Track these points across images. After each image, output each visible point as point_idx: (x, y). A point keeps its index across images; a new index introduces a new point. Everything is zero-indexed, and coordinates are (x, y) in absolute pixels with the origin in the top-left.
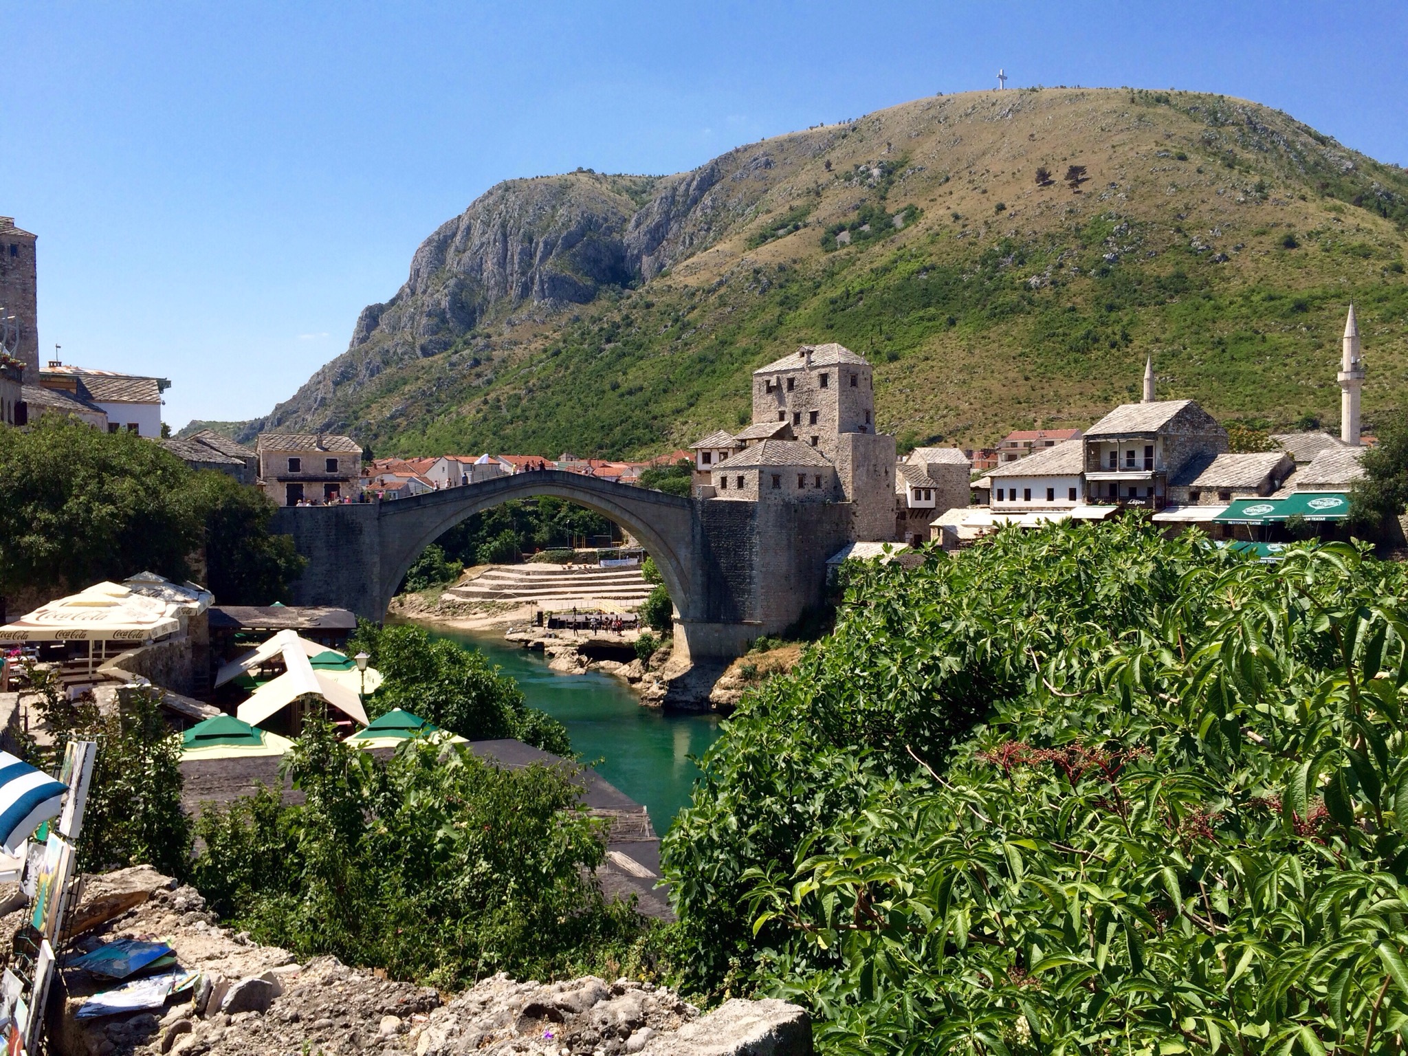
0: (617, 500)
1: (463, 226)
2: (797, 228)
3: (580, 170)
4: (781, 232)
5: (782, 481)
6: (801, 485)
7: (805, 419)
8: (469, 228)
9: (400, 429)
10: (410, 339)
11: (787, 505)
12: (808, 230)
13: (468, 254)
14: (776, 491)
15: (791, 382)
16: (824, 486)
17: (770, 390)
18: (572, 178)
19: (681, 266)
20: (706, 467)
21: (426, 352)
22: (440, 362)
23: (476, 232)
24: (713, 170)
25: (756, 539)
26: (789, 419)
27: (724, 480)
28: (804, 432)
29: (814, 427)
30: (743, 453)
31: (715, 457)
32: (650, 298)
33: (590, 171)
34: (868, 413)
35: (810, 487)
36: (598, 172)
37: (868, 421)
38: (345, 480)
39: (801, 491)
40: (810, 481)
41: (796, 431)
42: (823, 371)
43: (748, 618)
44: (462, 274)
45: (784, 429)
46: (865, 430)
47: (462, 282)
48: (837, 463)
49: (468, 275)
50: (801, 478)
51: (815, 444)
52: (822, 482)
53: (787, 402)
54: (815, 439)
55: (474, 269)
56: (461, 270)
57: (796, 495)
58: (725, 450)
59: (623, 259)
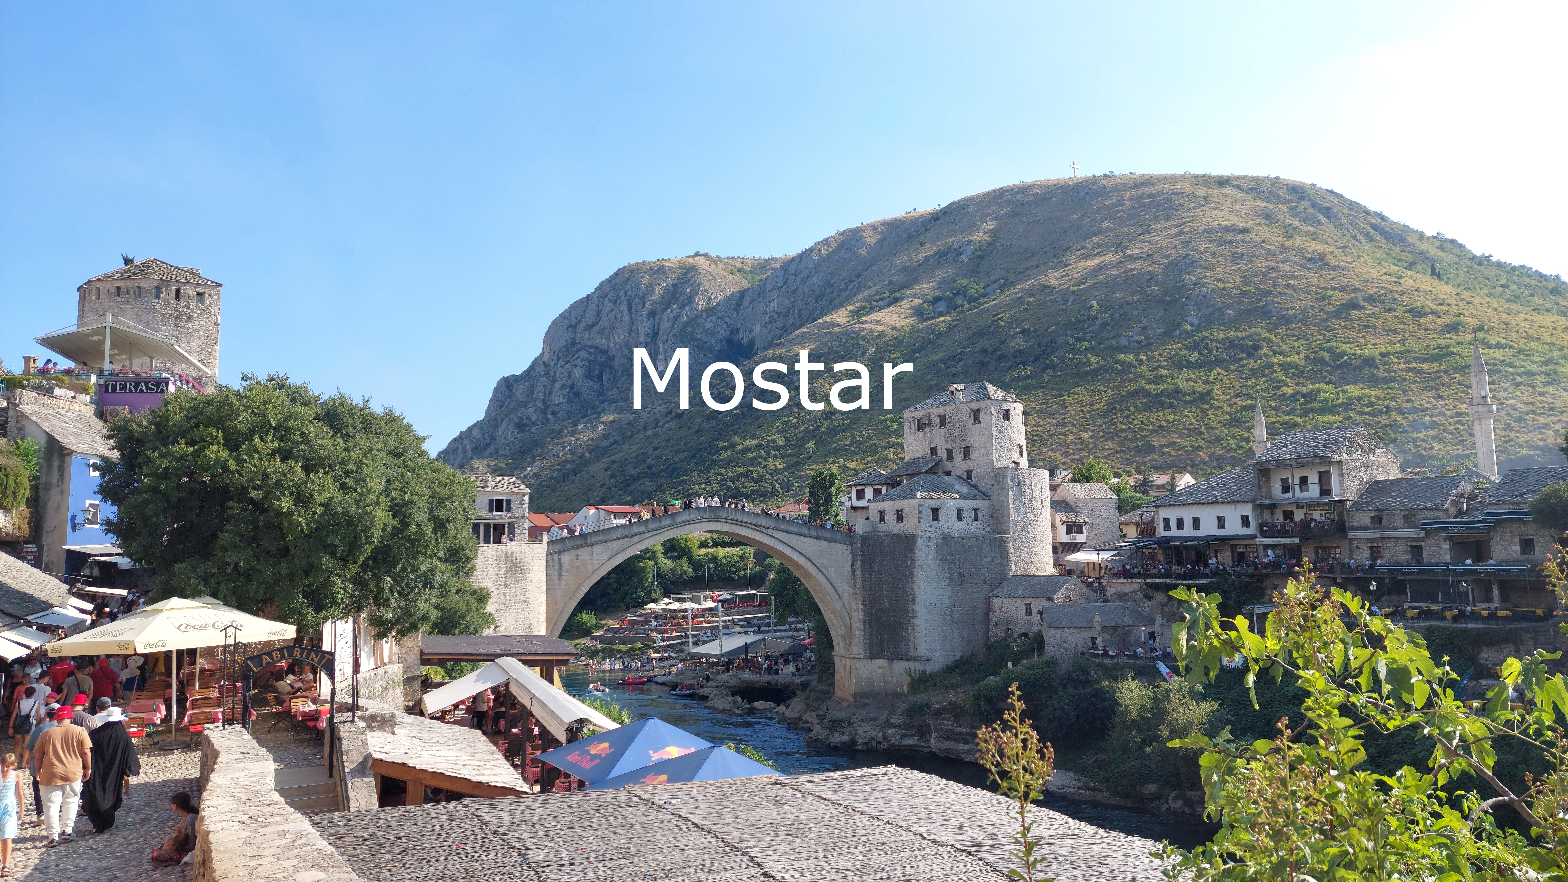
0: (778, 536)
1: (593, 302)
2: (897, 299)
3: (697, 254)
5: (941, 514)
6: (960, 518)
7: (959, 454)
8: (597, 305)
10: (541, 405)
11: (946, 539)
12: (908, 301)
13: (596, 328)
14: (935, 524)
15: (943, 418)
16: (981, 519)
17: (921, 427)
18: (691, 260)
20: (861, 503)
25: (919, 574)
26: (942, 454)
27: (882, 514)
28: (959, 465)
29: (968, 461)
30: (899, 488)
31: (869, 494)
33: (705, 255)
34: (1021, 447)
35: (969, 520)
36: (713, 254)
37: (1021, 455)
39: (960, 524)
40: (968, 514)
41: (949, 466)
42: (974, 406)
43: (912, 653)
44: (591, 347)
45: (937, 464)
46: (1017, 464)
47: (591, 354)
48: (994, 497)
49: (596, 347)
50: (960, 511)
51: (970, 477)
52: (980, 515)
53: (939, 438)
54: (969, 473)
55: (602, 342)
56: (590, 343)
57: (955, 528)
58: (879, 486)
59: (738, 331)
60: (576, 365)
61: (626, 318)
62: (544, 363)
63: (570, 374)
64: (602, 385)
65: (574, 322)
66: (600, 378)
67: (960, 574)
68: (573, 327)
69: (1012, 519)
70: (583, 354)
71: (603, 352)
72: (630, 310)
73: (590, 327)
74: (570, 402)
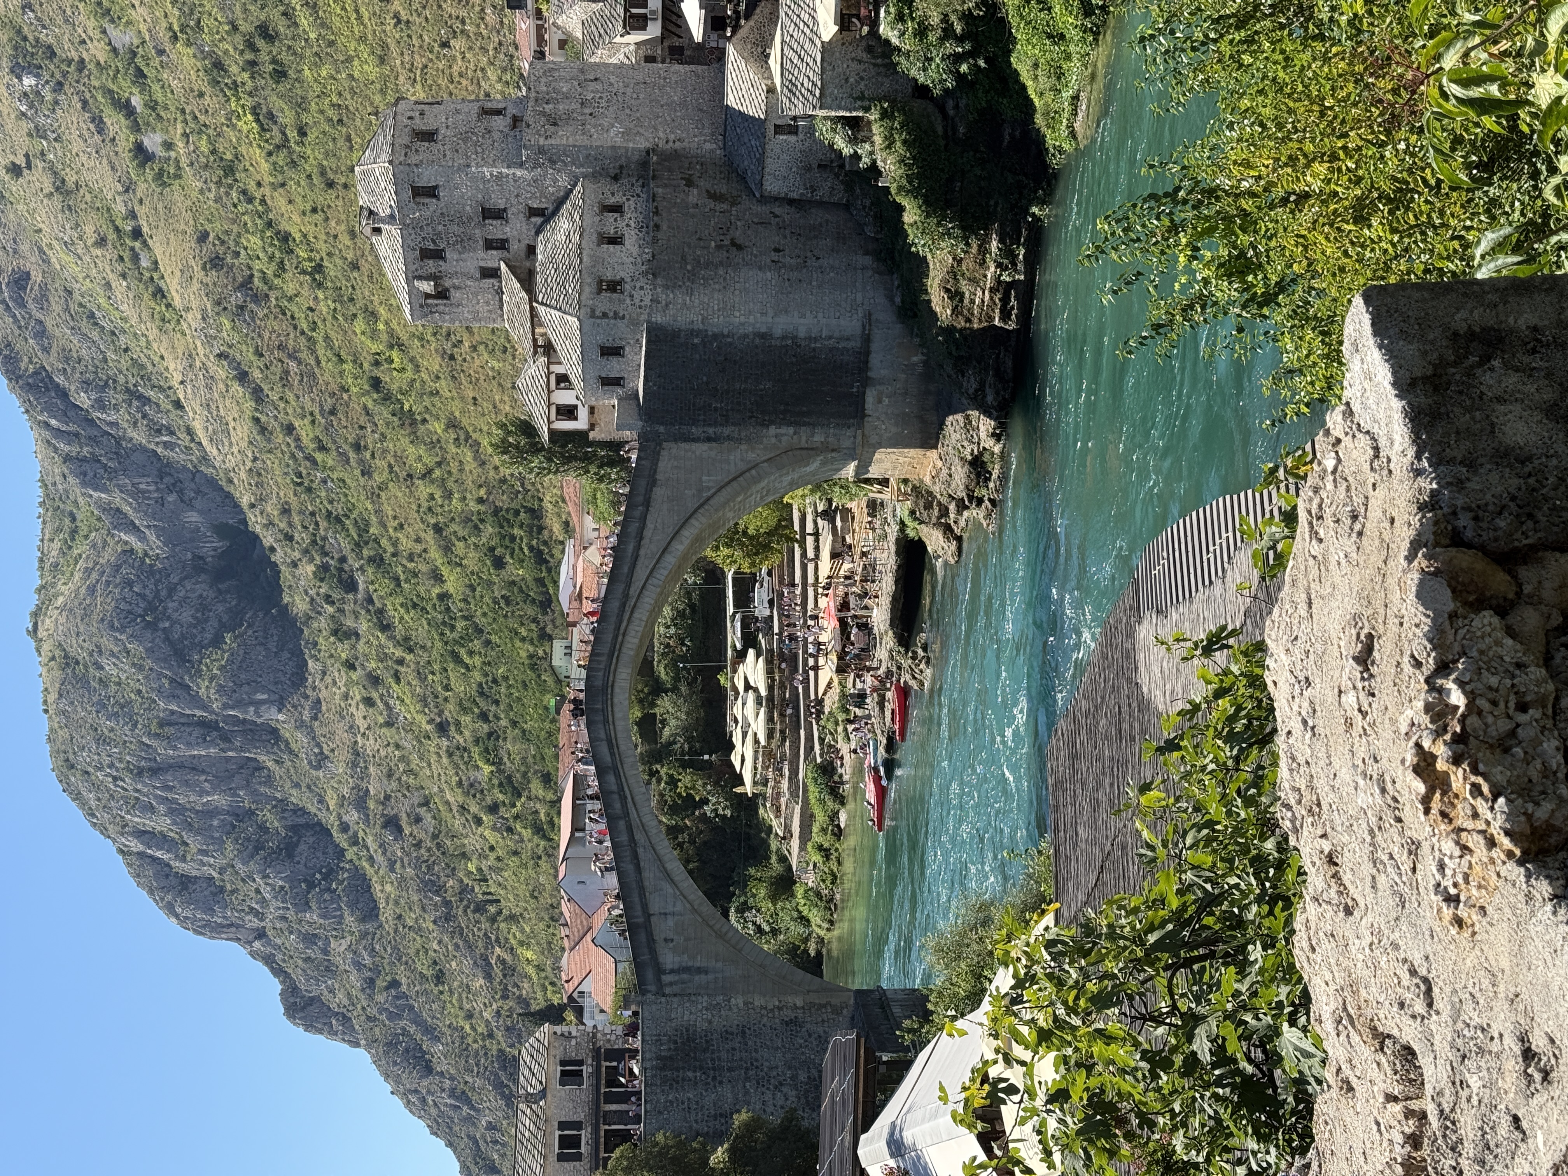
0: (641, 574)
1: (135, 845)
2: (137, 233)
3: (33, 632)
4: (145, 263)
5: (609, 275)
6: (618, 240)
7: (495, 230)
8: (140, 834)
9: (508, 958)
11: (655, 269)
12: (141, 211)
14: (627, 287)
15: (426, 254)
16: (619, 199)
17: (442, 294)
18: (46, 647)
19: (212, 451)
20: (583, 413)
21: (370, 912)
22: (388, 888)
23: (147, 823)
24: (30, 387)
26: (492, 259)
27: (605, 382)
28: (519, 232)
29: (510, 213)
31: (565, 397)
32: (272, 510)
34: (484, 112)
35: (621, 224)
36: (34, 600)
37: (501, 112)
39: (627, 242)
40: (611, 224)
41: (517, 247)
43: (856, 344)
45: (514, 268)
46: (516, 121)
48: (579, 172)
50: (604, 240)
51: (541, 212)
52: (612, 201)
53: (465, 262)
54: (531, 212)
57: (635, 250)
58: (553, 379)
59: (197, 557)
62: (259, 937)
65: (173, 882)
67: (719, 247)
68: (186, 884)
69: (619, 141)
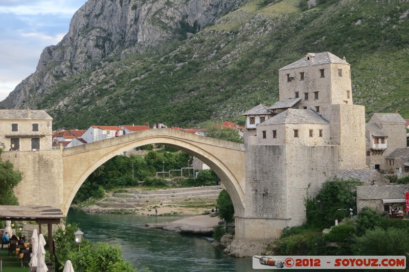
5: (299, 133)
6: (311, 135)
7: (311, 96)
10: (69, 64)
11: (304, 147)
13: (101, 16)
14: (296, 139)
15: (302, 74)
16: (324, 136)
17: (289, 79)
20: (253, 126)
25: (285, 168)
26: (302, 96)
27: (264, 132)
28: (312, 103)
29: (317, 101)
30: (275, 117)
31: (257, 120)
32: (203, 37)
34: (348, 92)
35: (316, 137)
37: (348, 97)
38: (43, 136)
39: (311, 138)
40: (316, 133)
41: (306, 103)
42: (321, 67)
43: (280, 215)
44: (98, 28)
45: (299, 103)
46: (347, 102)
47: (98, 32)
48: (331, 122)
49: (101, 28)
50: (311, 131)
51: (318, 111)
52: (323, 133)
53: (300, 87)
54: (318, 108)
55: (104, 25)
56: (98, 25)
57: (308, 141)
58: (263, 116)
59: (187, 16)
60: (89, 40)
61: (120, 10)
62: (71, 38)
63: (85, 44)
64: (104, 51)
65: (88, 13)
66: (103, 47)
68: (88, 16)
69: (342, 135)
70: (94, 32)
71: (104, 30)
72: (121, 5)
73: (97, 16)
74: (86, 61)
